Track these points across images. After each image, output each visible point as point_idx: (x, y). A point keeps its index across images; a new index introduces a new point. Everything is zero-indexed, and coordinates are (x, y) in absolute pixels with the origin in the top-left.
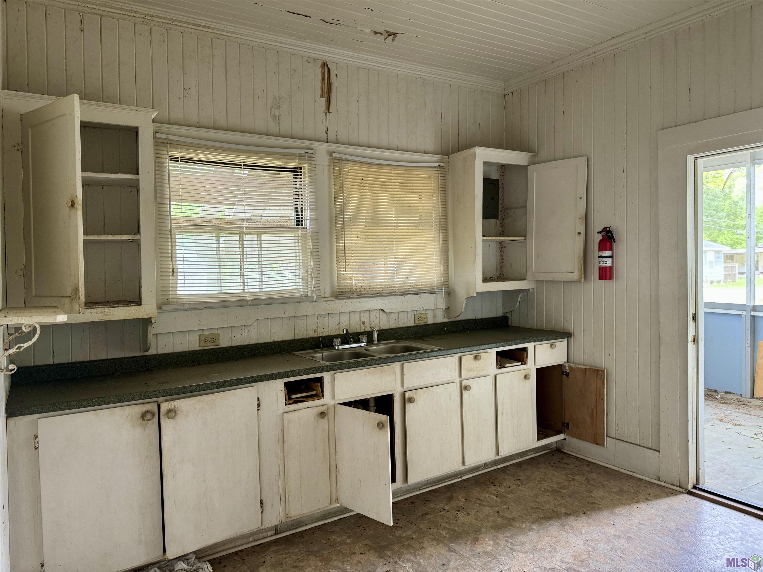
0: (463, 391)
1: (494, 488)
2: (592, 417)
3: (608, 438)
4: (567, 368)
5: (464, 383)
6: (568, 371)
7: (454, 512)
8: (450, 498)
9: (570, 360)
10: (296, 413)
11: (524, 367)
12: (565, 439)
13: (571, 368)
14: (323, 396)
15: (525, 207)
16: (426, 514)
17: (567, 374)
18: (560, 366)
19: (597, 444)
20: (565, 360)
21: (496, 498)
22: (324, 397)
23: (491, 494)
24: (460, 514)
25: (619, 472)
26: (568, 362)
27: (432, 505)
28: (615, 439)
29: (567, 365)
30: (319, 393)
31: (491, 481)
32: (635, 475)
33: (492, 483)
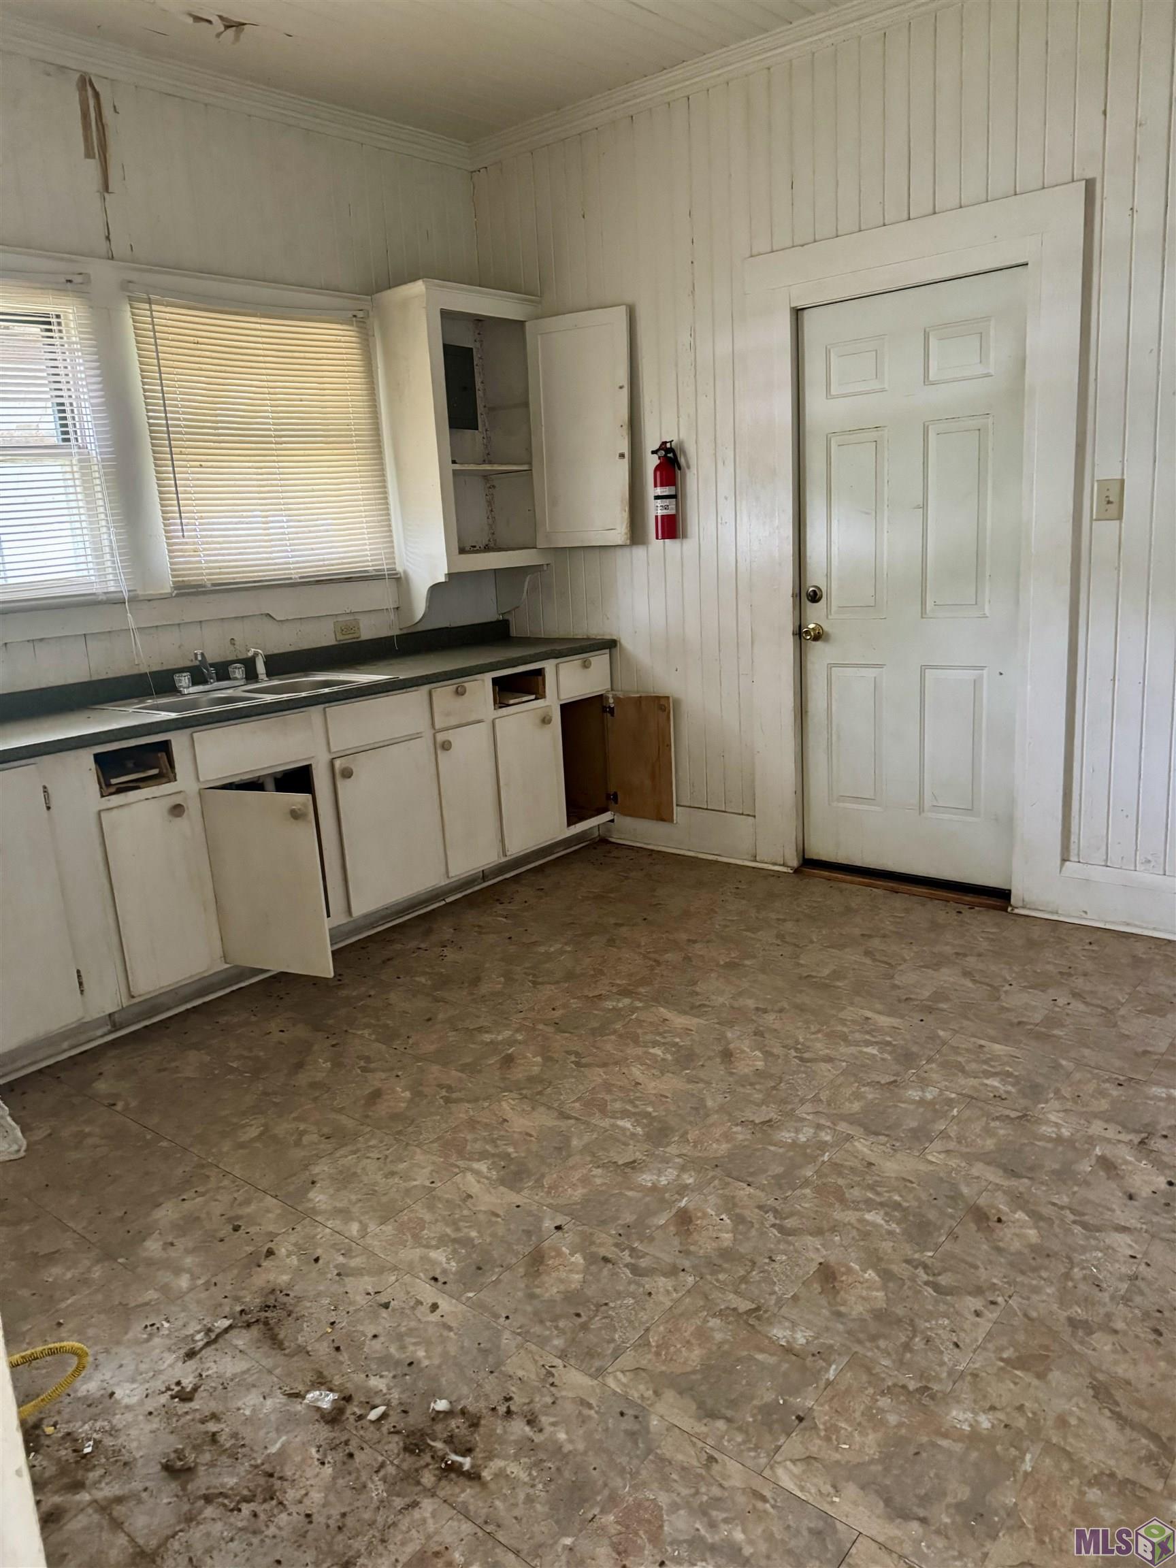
0: (439, 752)
1: (500, 907)
2: (653, 777)
3: (679, 808)
4: (611, 701)
5: (441, 737)
6: (612, 706)
7: (438, 950)
8: (429, 931)
9: (615, 687)
10: (125, 811)
11: (540, 703)
12: (612, 821)
13: (616, 699)
14: (175, 777)
15: (526, 404)
16: (389, 960)
17: (612, 711)
18: (600, 698)
19: (663, 820)
20: (609, 686)
21: (504, 920)
22: (178, 777)
23: (497, 916)
24: (446, 952)
25: (697, 858)
26: (612, 690)
27: (398, 946)
28: (690, 807)
29: (610, 696)
30: (165, 771)
31: (496, 897)
32: (720, 859)
33: (498, 900)
